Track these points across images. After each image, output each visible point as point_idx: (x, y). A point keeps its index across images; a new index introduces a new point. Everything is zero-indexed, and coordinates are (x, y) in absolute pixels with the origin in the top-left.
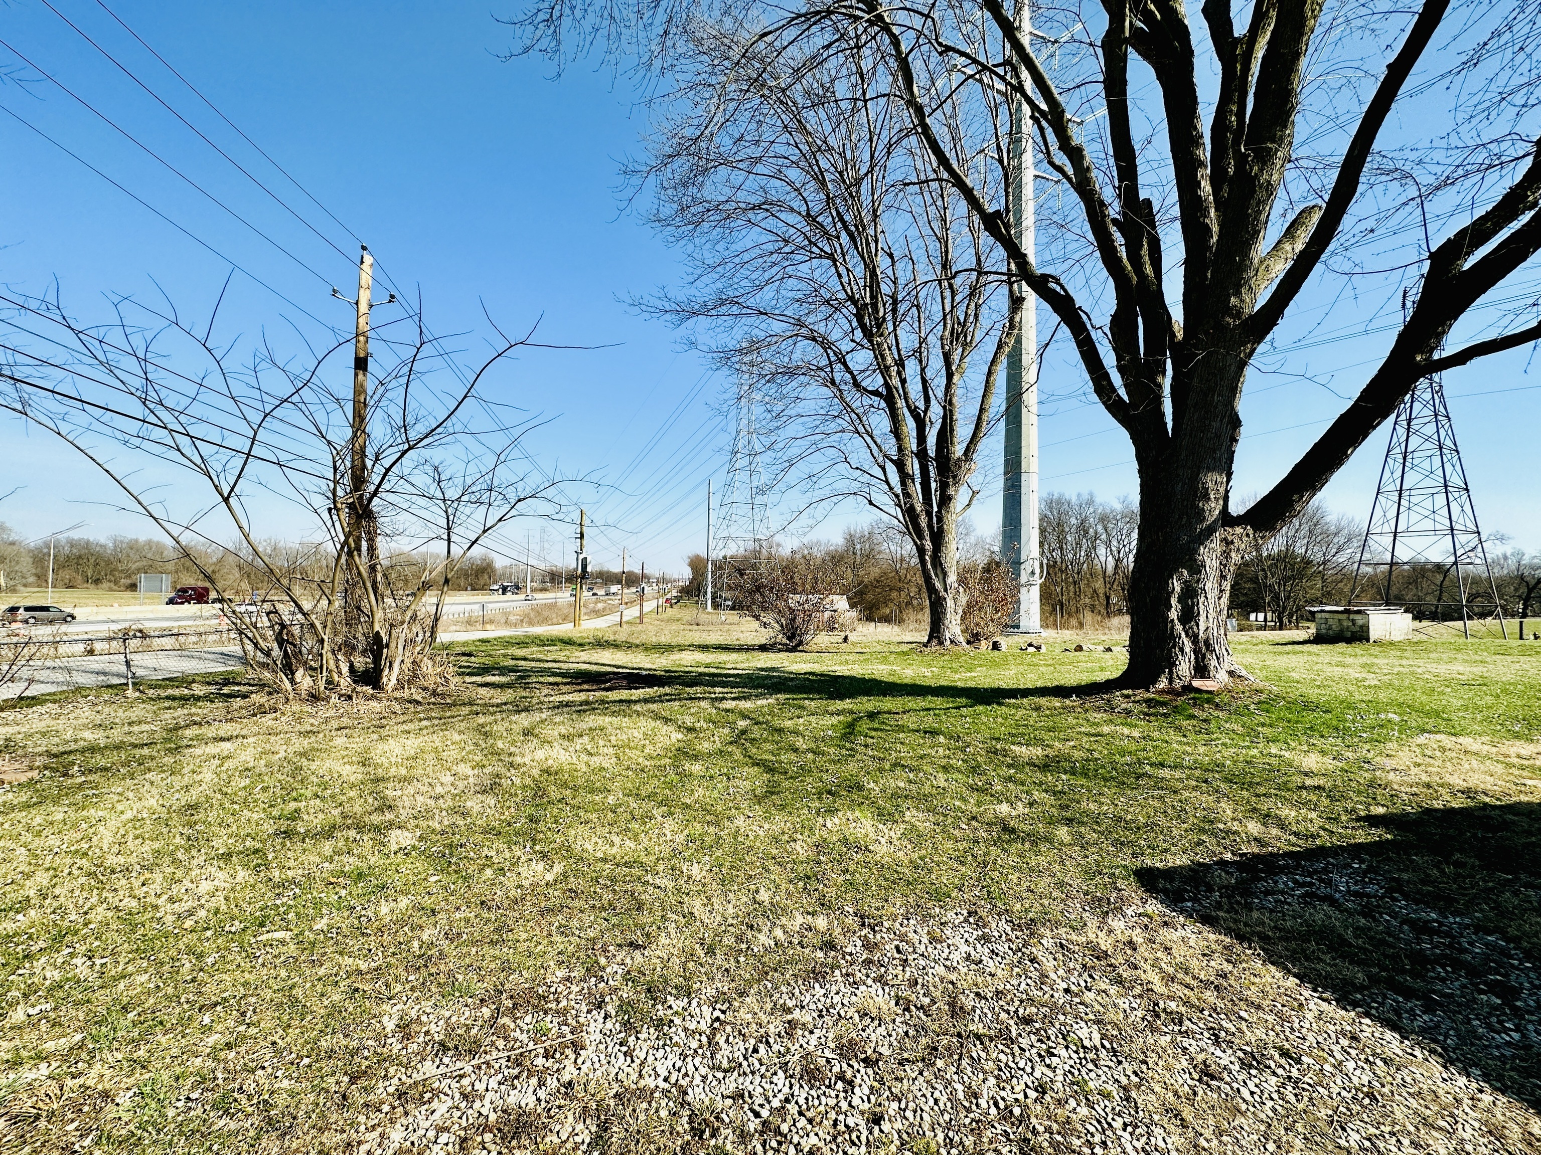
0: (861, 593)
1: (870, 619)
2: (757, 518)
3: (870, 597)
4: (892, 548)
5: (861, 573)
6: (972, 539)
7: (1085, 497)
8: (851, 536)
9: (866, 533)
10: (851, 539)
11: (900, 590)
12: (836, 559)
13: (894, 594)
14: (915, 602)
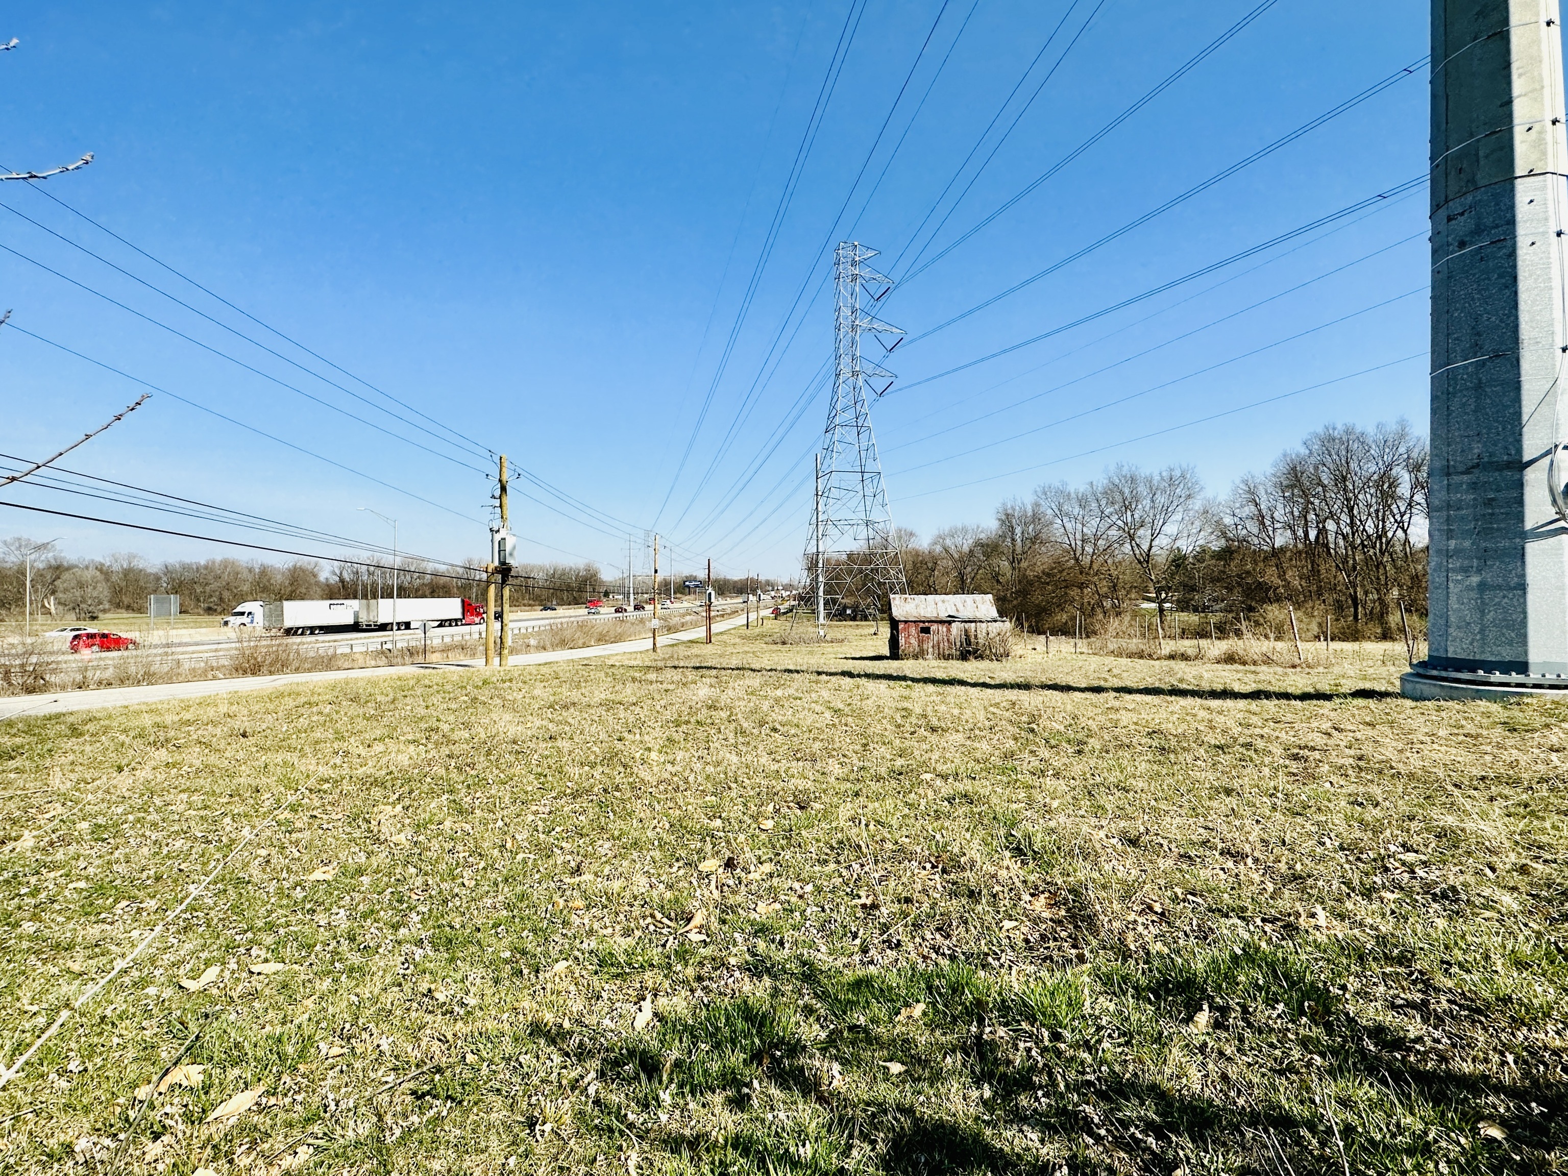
0: (1024, 592)
1: (1037, 630)
2: (869, 491)
3: (1037, 598)
4: (1068, 526)
5: (1024, 564)
6: (1197, 504)
7: (1392, 427)
8: (1007, 515)
9: (1030, 513)
10: (1007, 521)
11: (1081, 586)
12: (990, 549)
13: (1074, 592)
14: (1107, 604)
